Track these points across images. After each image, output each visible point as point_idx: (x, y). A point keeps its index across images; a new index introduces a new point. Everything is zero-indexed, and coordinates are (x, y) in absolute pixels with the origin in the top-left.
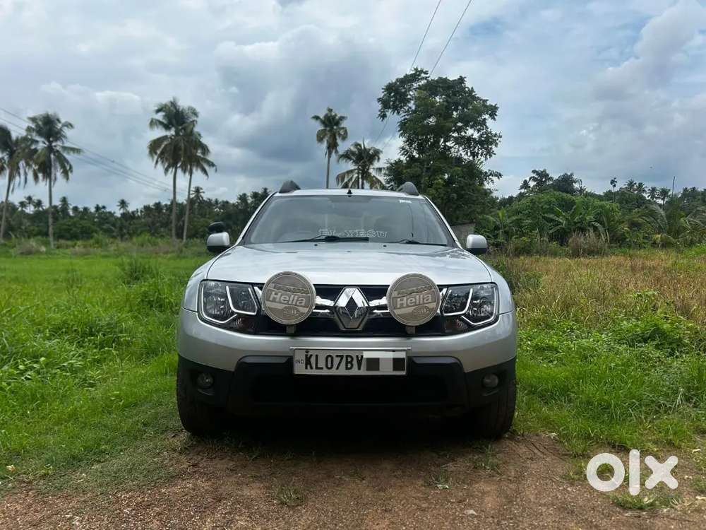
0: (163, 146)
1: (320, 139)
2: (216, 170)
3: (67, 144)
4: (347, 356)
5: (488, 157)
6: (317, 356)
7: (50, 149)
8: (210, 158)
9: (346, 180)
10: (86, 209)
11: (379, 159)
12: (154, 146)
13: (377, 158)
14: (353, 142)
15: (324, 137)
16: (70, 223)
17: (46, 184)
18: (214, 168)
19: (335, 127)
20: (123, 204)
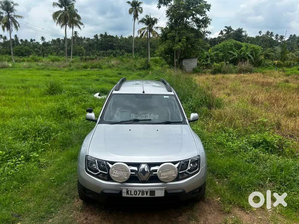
0: (59, 16)
1: (130, 13)
2: (84, 27)
3: (16, 14)
4: (142, 191)
5: (205, 28)
6: (131, 191)
7: (9, 16)
8: (81, 21)
9: (142, 32)
10: (26, 40)
11: (157, 23)
12: (55, 15)
13: (156, 22)
14: (145, 15)
15: (132, 12)
16: (20, 48)
17: (8, 33)
18: (83, 26)
19: (137, 7)
20: (43, 38)
